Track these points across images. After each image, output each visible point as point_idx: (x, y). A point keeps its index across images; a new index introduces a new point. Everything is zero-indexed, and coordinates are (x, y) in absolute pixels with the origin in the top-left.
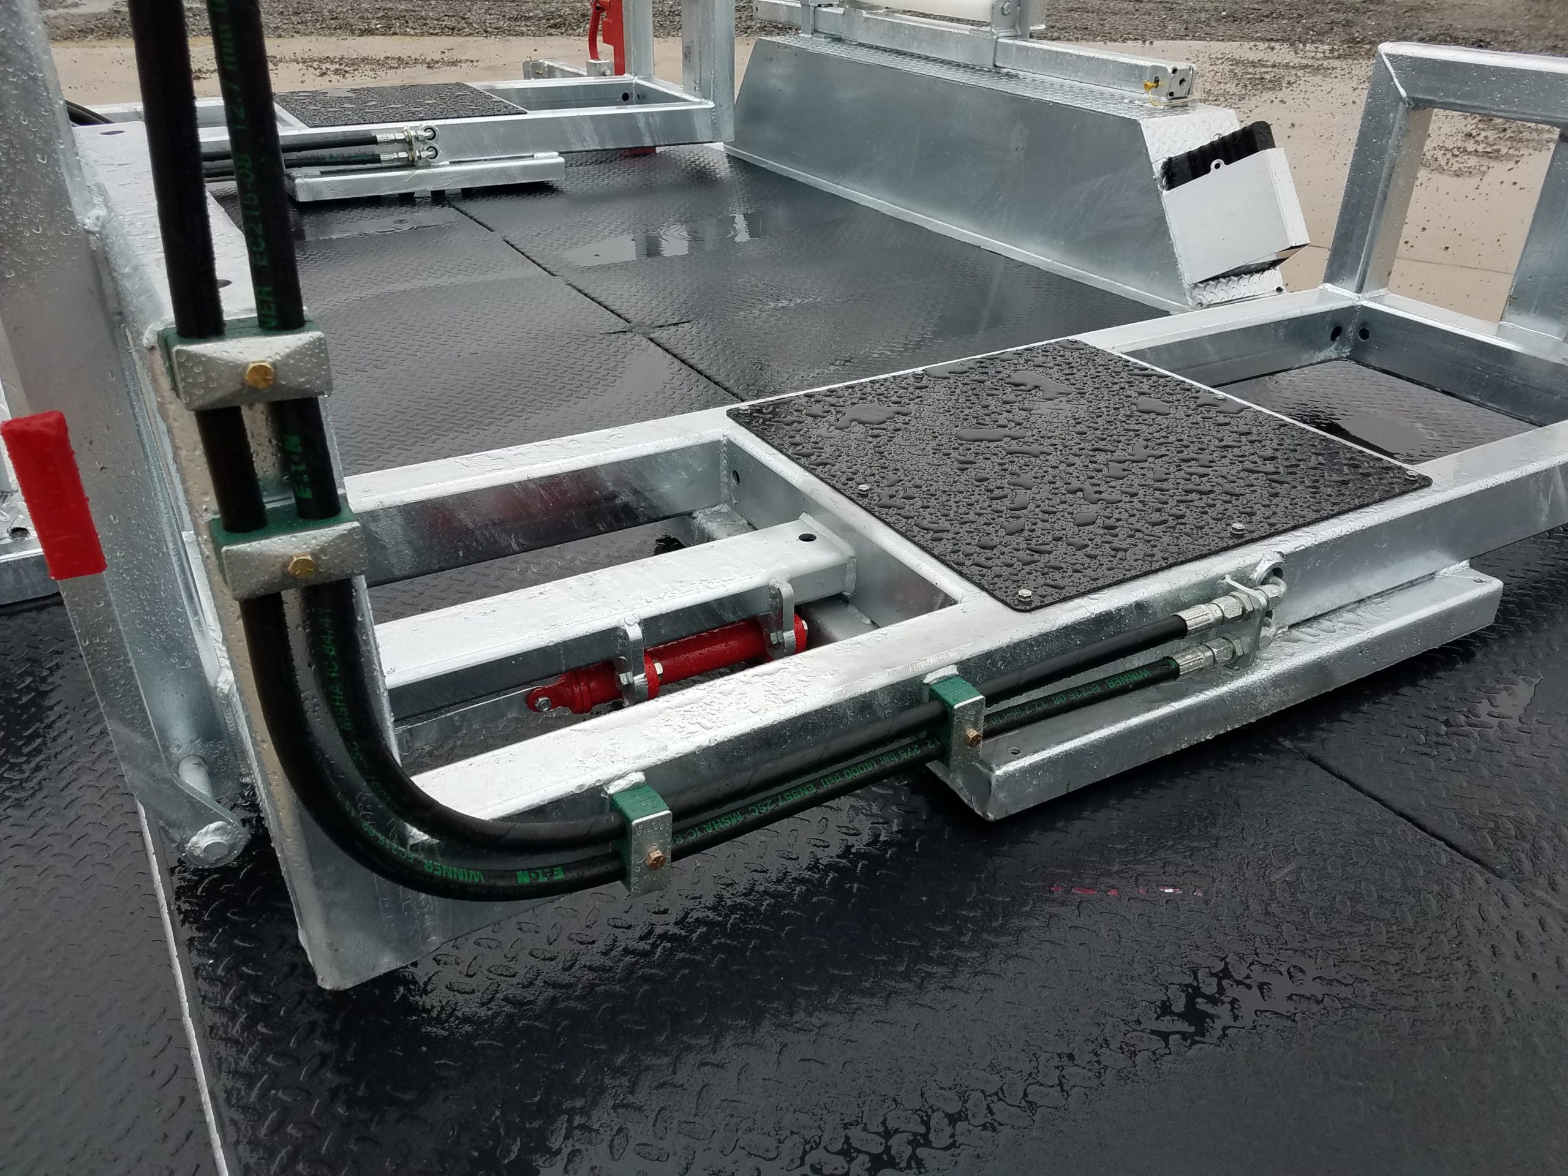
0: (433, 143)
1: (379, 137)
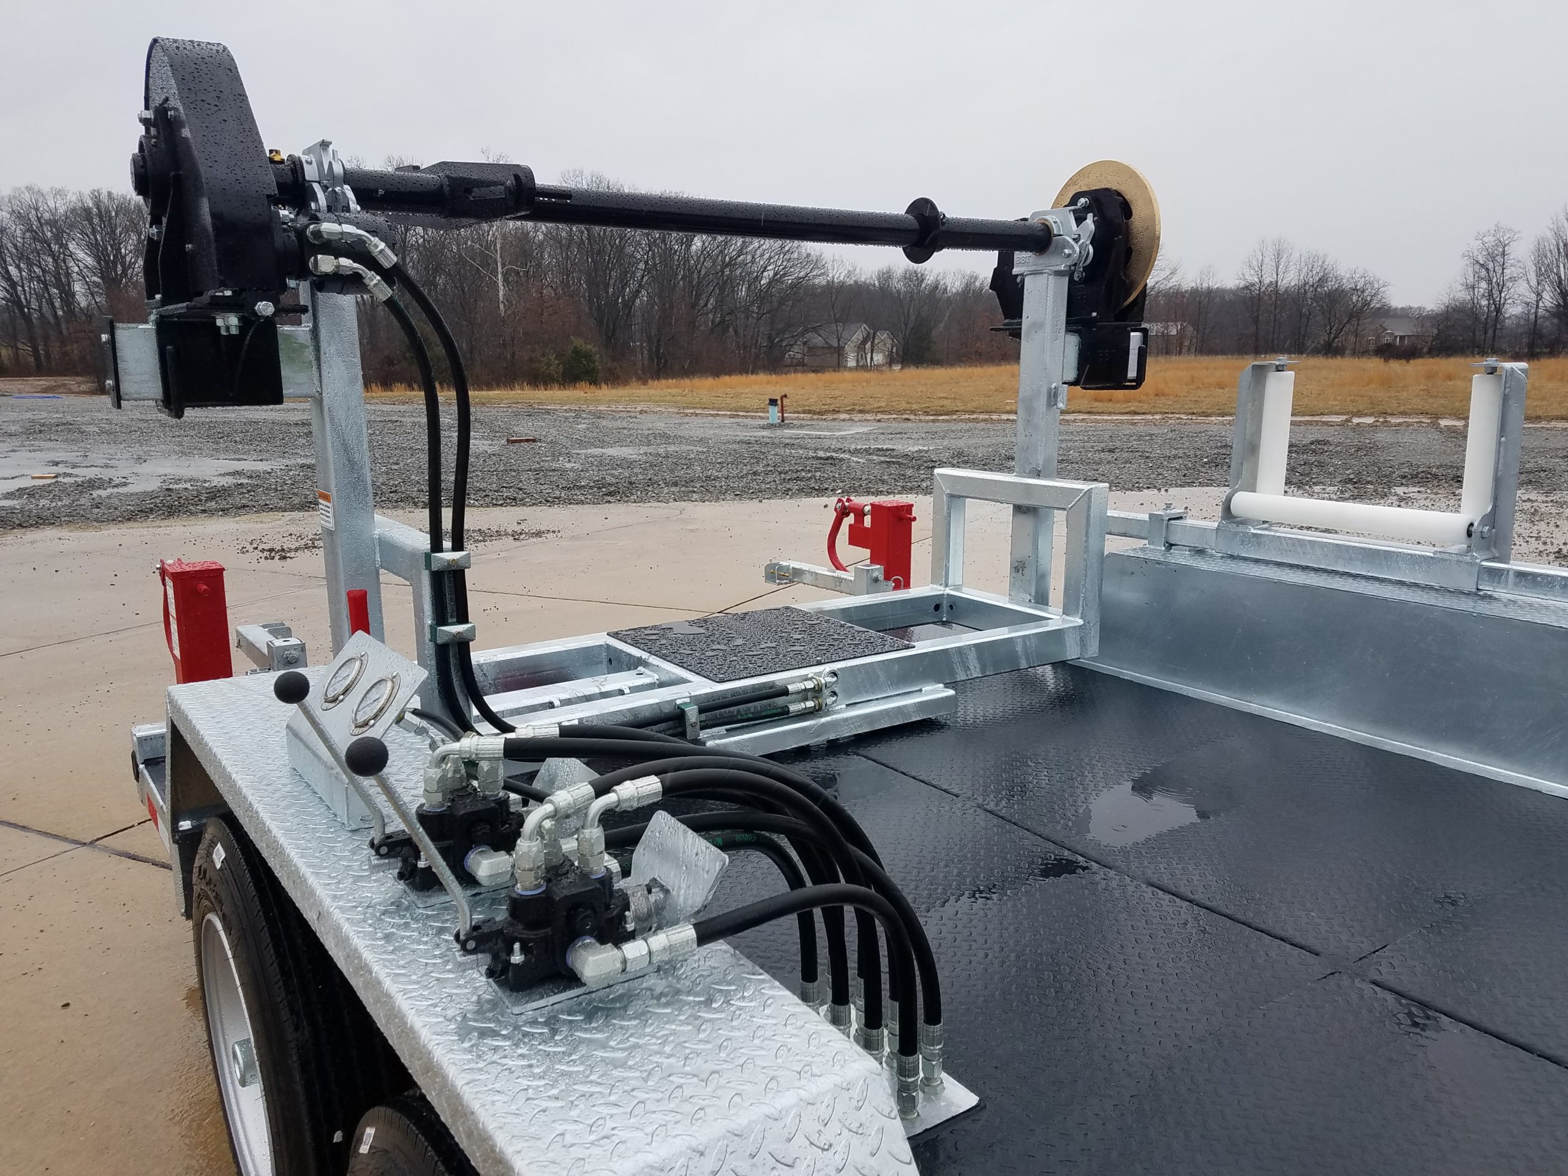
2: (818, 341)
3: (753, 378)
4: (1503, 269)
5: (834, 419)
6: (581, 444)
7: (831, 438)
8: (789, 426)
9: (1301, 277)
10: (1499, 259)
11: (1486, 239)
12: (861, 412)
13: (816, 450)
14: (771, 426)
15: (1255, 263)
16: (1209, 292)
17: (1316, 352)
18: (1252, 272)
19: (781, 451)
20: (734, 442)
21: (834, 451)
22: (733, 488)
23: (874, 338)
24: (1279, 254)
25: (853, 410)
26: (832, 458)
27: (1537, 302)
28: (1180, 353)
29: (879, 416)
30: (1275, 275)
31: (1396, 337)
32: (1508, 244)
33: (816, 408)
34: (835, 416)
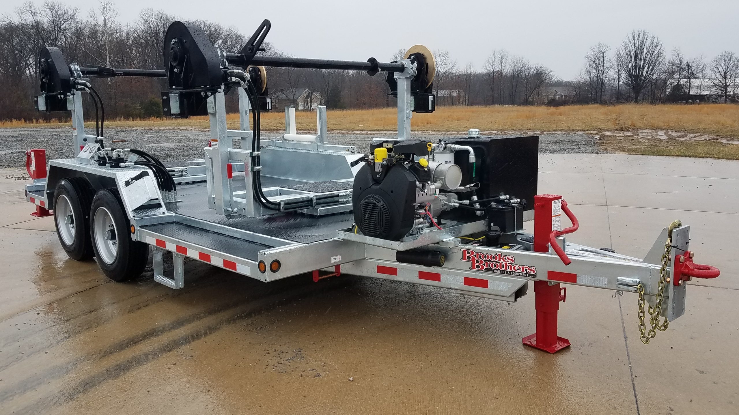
0: (186, 171)
1: (175, 170)
2: (283, 97)
4: (603, 64)
6: (147, 142)
9: (512, 69)
10: (601, 59)
11: (595, 50)
15: (491, 62)
16: (470, 75)
17: (520, 104)
18: (490, 65)
23: (312, 96)
24: (502, 57)
27: (619, 79)
28: (459, 104)
30: (500, 67)
31: (562, 96)
32: (605, 52)
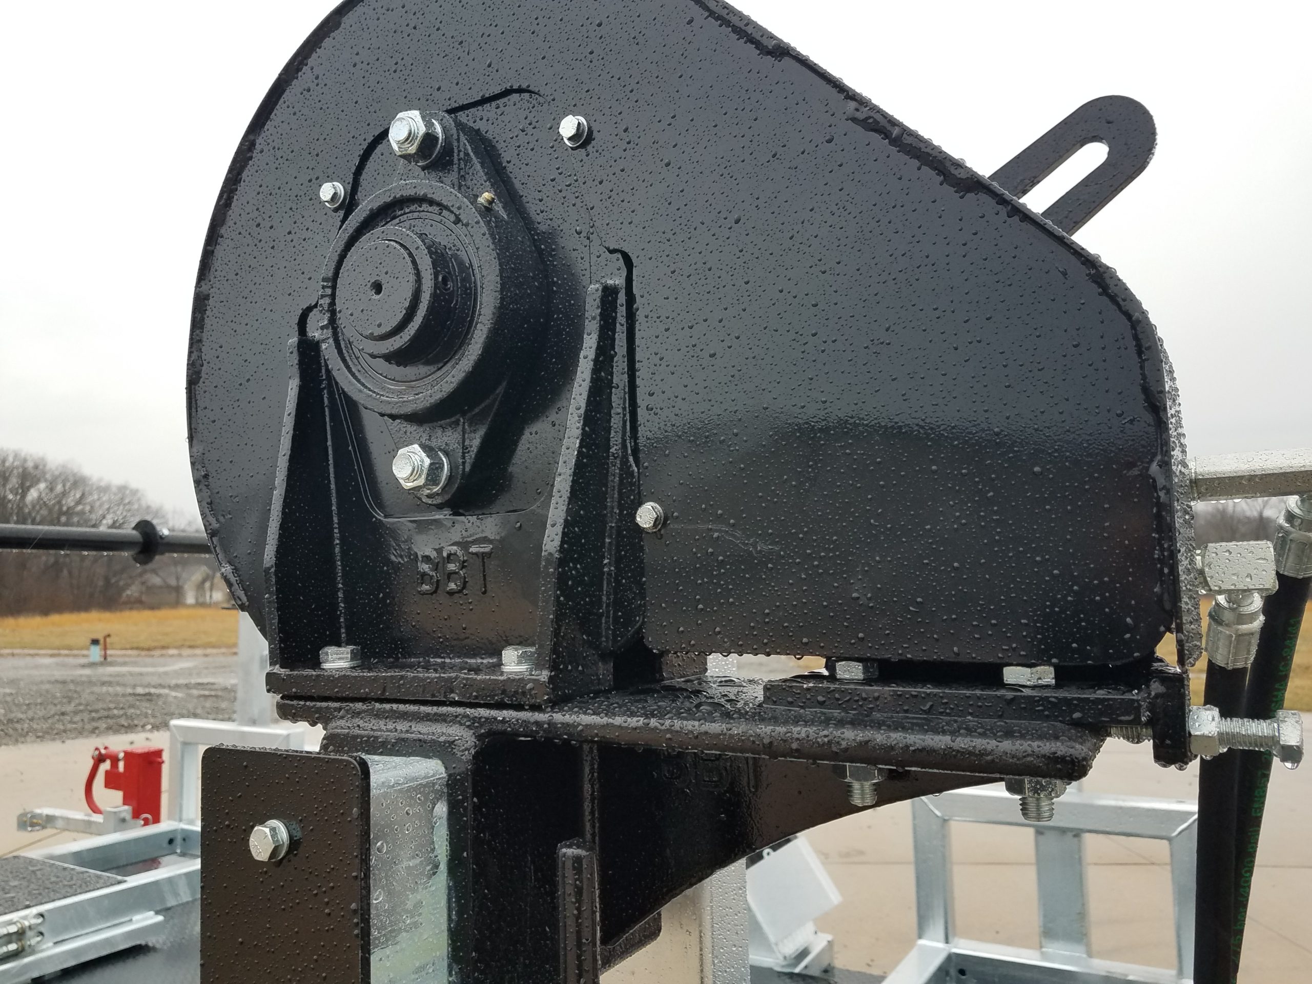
0: (42, 929)
2: (157, 581)
3: (83, 616)
5: (162, 655)
7: (153, 674)
8: (111, 664)
12: (191, 647)
13: (134, 686)
14: (92, 665)
19: (97, 689)
20: (49, 682)
21: (155, 687)
22: (35, 730)
25: (183, 645)
26: (149, 694)
29: (209, 651)
33: (146, 645)
34: (164, 652)
